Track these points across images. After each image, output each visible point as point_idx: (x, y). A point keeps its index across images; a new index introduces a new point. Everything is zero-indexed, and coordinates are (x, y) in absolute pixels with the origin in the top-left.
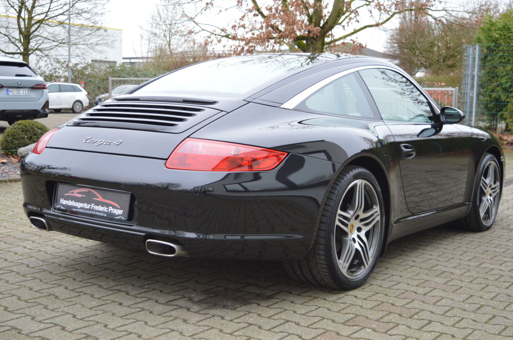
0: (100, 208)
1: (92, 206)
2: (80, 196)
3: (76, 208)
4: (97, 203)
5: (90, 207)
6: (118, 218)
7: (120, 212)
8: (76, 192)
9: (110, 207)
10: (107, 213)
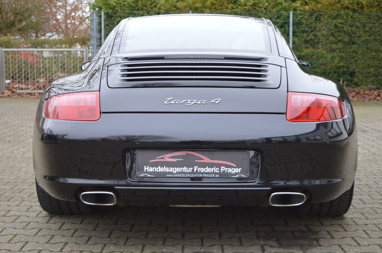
0: (209, 170)
1: (195, 169)
2: (175, 160)
3: (171, 173)
4: (204, 165)
5: (193, 170)
6: (237, 176)
7: (238, 170)
8: (168, 157)
9: (222, 167)
10: (219, 173)
